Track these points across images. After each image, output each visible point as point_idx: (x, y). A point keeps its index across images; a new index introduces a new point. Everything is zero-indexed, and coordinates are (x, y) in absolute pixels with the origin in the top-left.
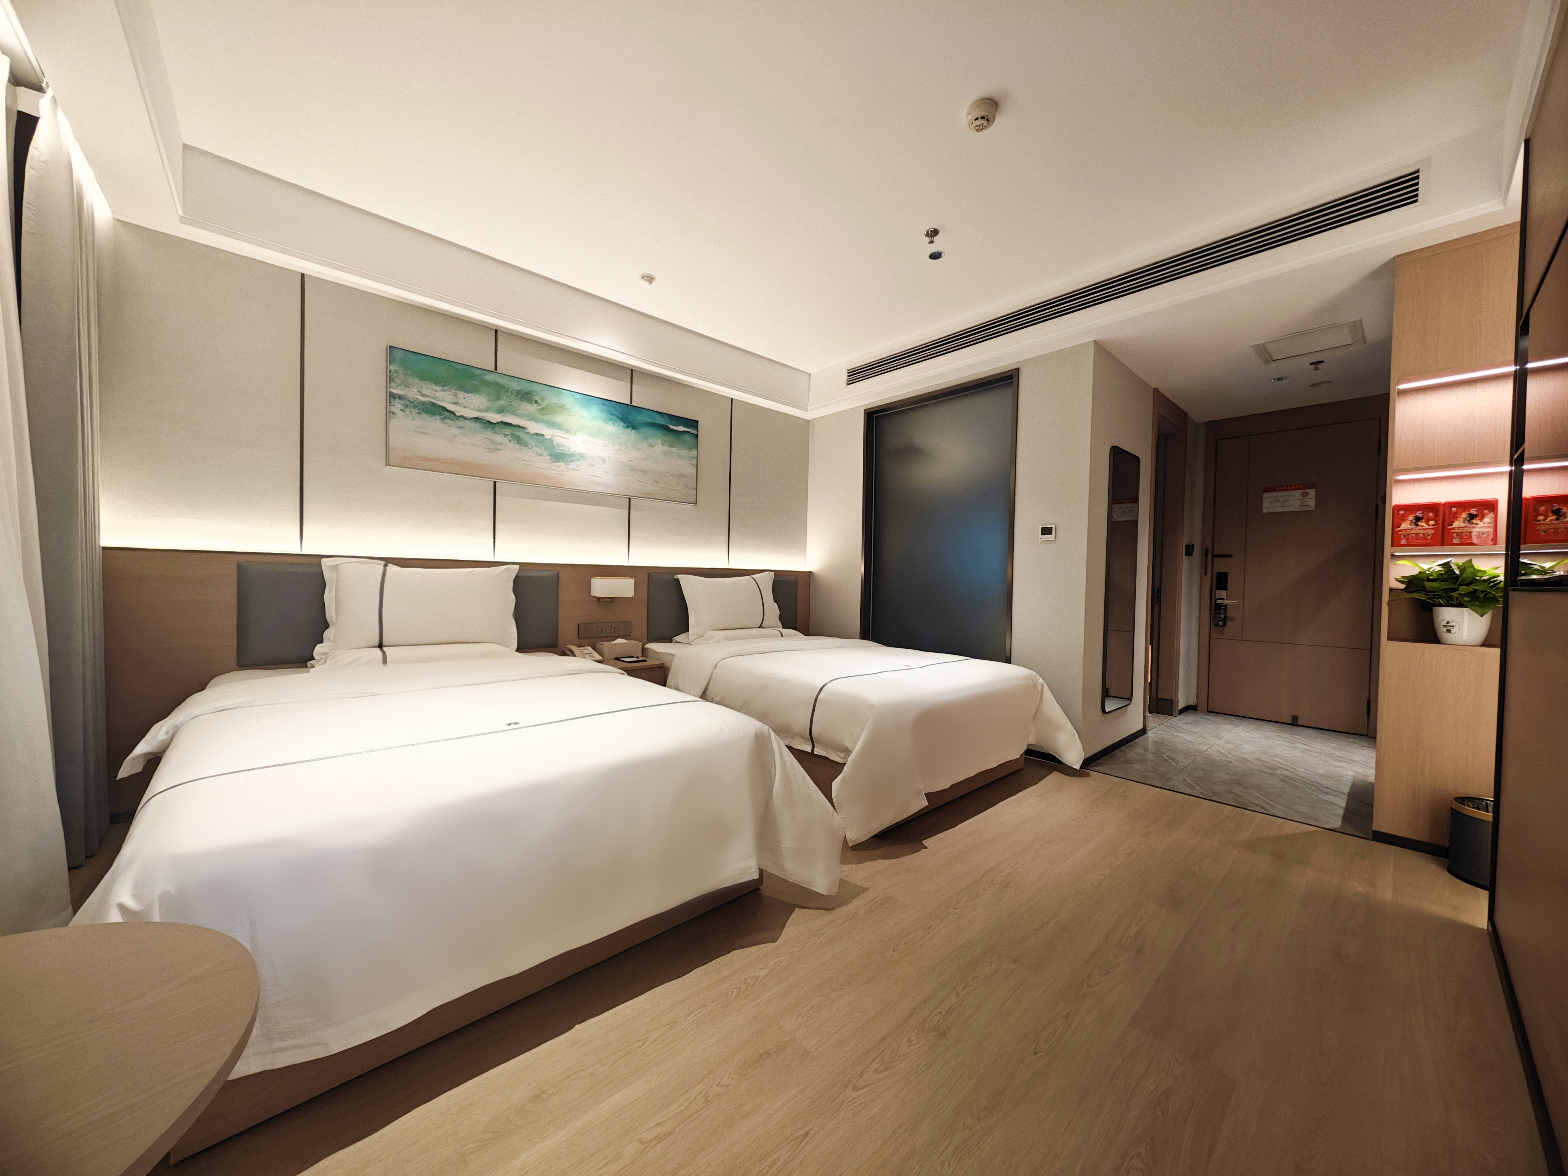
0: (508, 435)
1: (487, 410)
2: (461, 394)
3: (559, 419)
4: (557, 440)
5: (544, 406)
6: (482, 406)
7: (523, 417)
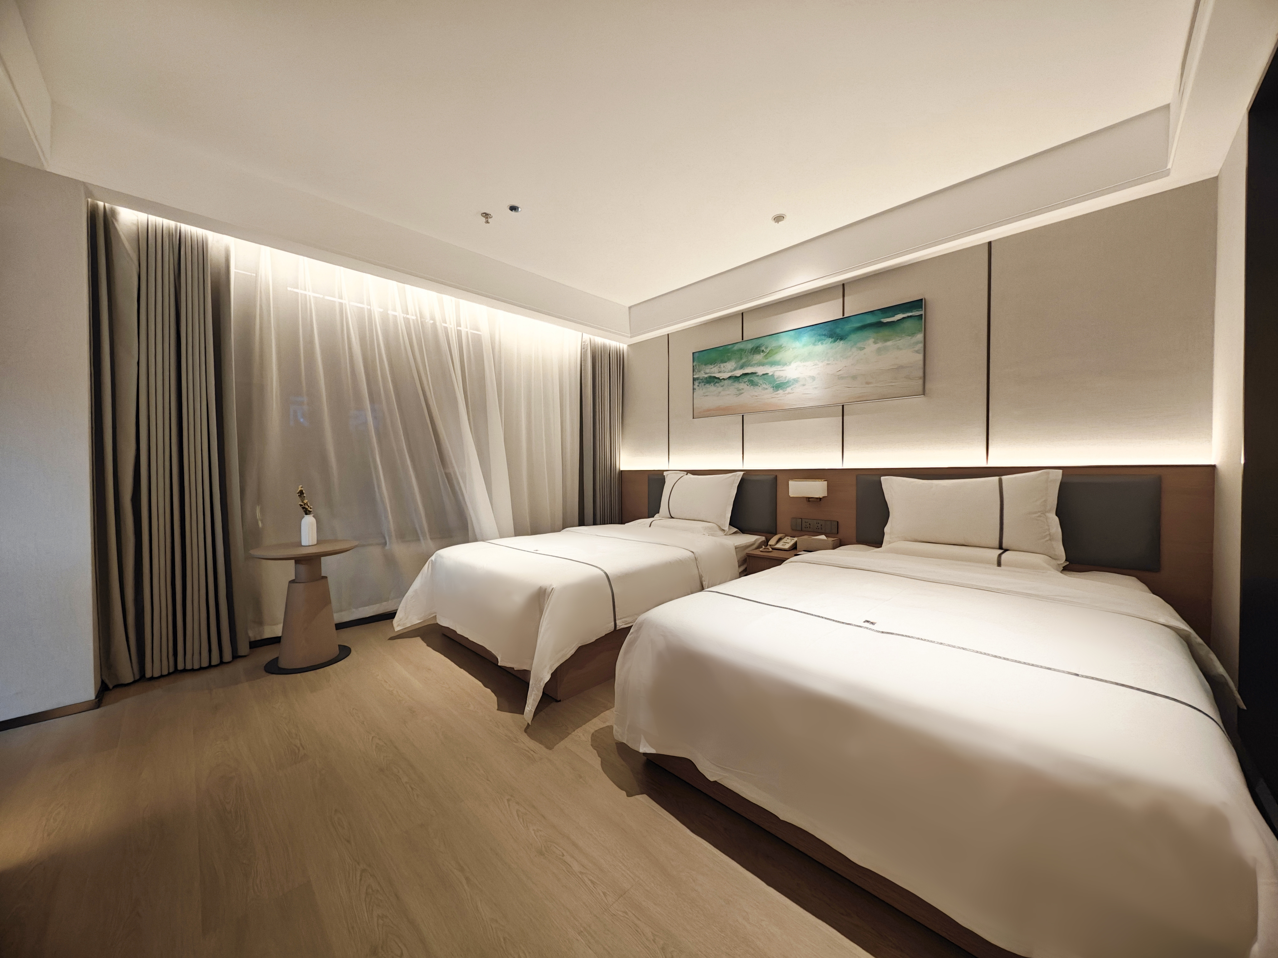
0: (747, 381)
1: (735, 370)
2: (722, 365)
3: (778, 357)
4: (777, 374)
5: (768, 352)
6: (733, 368)
7: (755, 365)
